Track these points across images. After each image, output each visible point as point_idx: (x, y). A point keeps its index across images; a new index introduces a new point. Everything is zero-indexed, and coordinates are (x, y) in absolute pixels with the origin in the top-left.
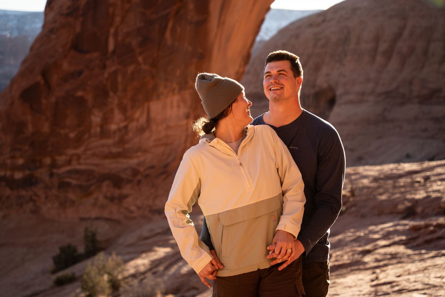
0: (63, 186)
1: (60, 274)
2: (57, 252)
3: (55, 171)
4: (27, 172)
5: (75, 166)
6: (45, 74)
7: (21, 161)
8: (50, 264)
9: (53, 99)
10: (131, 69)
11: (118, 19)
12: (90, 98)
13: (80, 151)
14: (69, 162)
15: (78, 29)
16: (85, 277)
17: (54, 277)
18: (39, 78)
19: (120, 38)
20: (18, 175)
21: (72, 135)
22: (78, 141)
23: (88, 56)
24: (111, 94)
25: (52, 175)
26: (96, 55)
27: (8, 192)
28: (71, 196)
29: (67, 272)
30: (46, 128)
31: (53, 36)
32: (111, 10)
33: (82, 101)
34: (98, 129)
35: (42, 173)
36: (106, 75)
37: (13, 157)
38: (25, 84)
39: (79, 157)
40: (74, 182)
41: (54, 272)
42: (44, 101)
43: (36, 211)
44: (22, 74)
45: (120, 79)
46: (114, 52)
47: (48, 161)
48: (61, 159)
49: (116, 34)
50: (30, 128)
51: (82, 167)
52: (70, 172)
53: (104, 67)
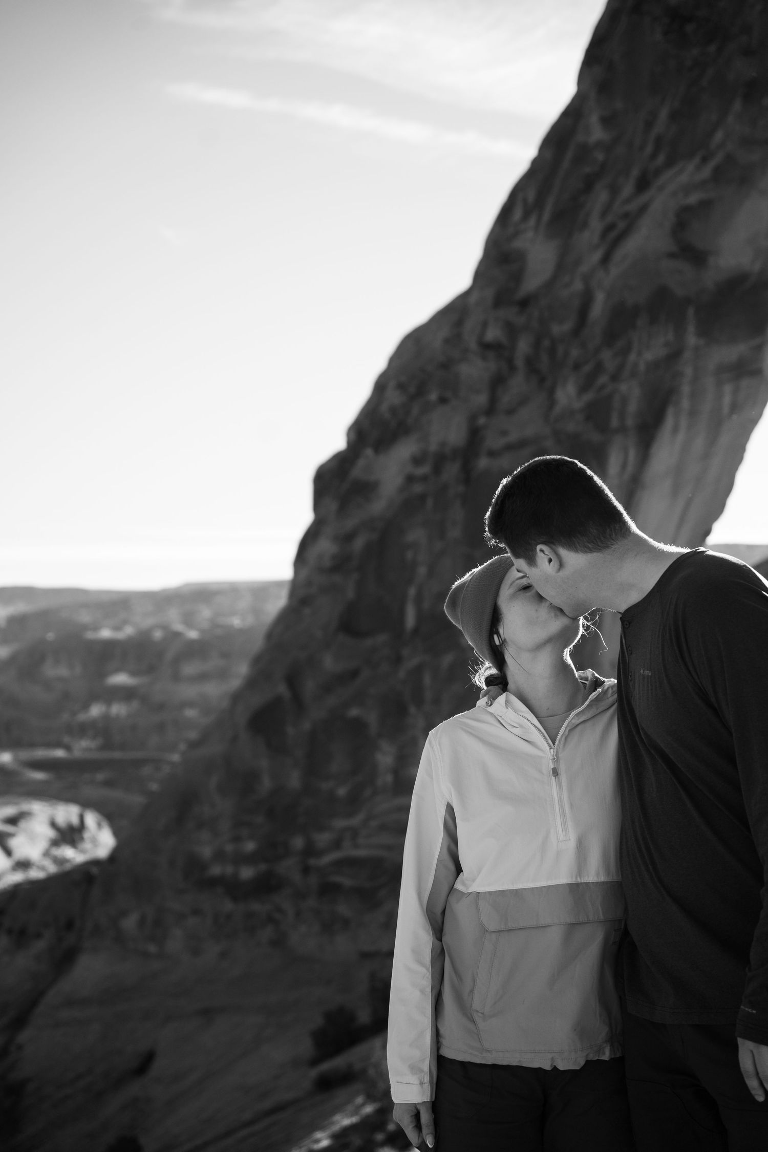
0: (328, 890)
1: (326, 1066)
2: (318, 1021)
3: (312, 862)
4: (263, 867)
5: (348, 851)
6: (293, 680)
7: (250, 846)
8: (306, 1047)
9: (307, 726)
10: (447, 660)
11: (422, 571)
12: (372, 718)
13: (356, 821)
14: (337, 844)
15: (350, 594)
16: (371, 1072)
17: (314, 1073)
18: (282, 689)
19: (426, 605)
20: (247, 873)
21: (342, 792)
22: (354, 802)
23: (369, 642)
24: (412, 710)
25: (306, 870)
26: (381, 638)
27: (228, 906)
28: (343, 909)
29: (338, 1063)
30: (294, 780)
31: (307, 611)
32: (409, 555)
33: (358, 726)
34: (389, 778)
35: (288, 867)
36: (402, 674)
37: (237, 839)
38: (257, 700)
39: (354, 833)
40: (346, 881)
41: (314, 1062)
42: (290, 730)
43: (279, 942)
44: (251, 683)
45: (427, 680)
46: (416, 631)
47: (298, 843)
48: (323, 839)
49: (419, 599)
50: (267, 784)
51: (361, 853)
52: (340, 864)
53: (398, 660)
